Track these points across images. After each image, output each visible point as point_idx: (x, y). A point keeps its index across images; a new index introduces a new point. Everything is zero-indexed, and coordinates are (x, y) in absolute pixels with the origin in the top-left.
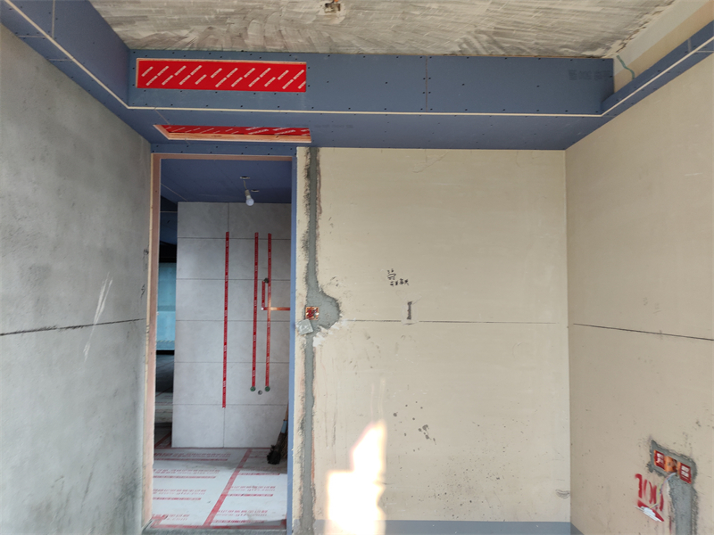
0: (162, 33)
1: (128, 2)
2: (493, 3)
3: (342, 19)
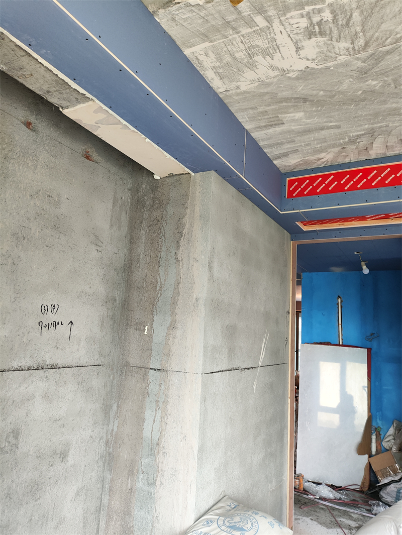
0: (307, 158)
1: (287, 143)
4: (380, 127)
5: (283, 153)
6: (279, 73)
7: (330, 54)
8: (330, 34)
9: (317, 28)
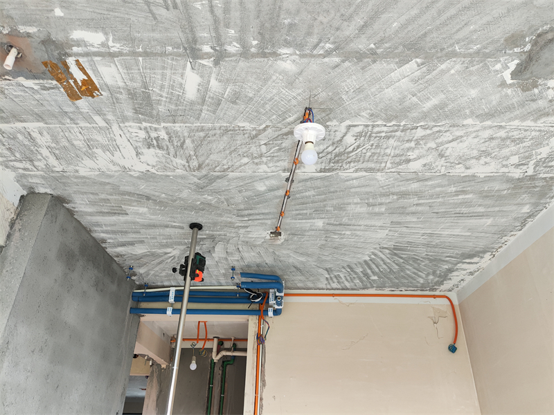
0: (154, 250)
1: (132, 233)
2: (390, 231)
3: (283, 240)
4: (220, 235)
5: (129, 242)
6: (120, 169)
7: (168, 165)
8: (167, 150)
9: (155, 142)
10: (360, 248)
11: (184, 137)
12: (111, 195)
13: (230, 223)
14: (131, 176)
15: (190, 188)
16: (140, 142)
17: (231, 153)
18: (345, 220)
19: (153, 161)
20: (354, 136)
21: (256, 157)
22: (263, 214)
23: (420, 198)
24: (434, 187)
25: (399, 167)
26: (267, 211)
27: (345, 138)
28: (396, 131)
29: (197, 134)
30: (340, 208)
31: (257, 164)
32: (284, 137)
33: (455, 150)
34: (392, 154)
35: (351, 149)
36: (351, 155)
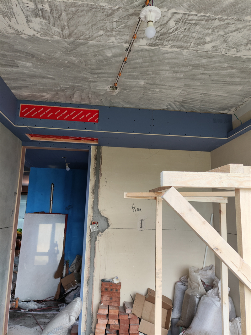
0: (34, 94)
1: (21, 80)
2: (183, 90)
3: (117, 93)
4: (78, 86)
5: (18, 86)
6: (15, 32)
7: (48, 32)
8: (49, 19)
9: (40, 12)
10: (163, 100)
11: (61, 10)
12: (8, 51)
13: (86, 78)
14: (22, 38)
15: (61, 51)
16: (30, 11)
17: (92, 26)
18: (158, 81)
19: (38, 27)
20: (175, 21)
21: (108, 31)
22: (107, 73)
23: (205, 69)
24: (215, 62)
25: (198, 47)
26: (110, 72)
27: (169, 22)
28: (202, 20)
29: (71, 9)
30: (156, 73)
31: (109, 36)
32: (130, 17)
33: (234, 37)
34: (196, 37)
35: (171, 30)
36: (171, 35)
